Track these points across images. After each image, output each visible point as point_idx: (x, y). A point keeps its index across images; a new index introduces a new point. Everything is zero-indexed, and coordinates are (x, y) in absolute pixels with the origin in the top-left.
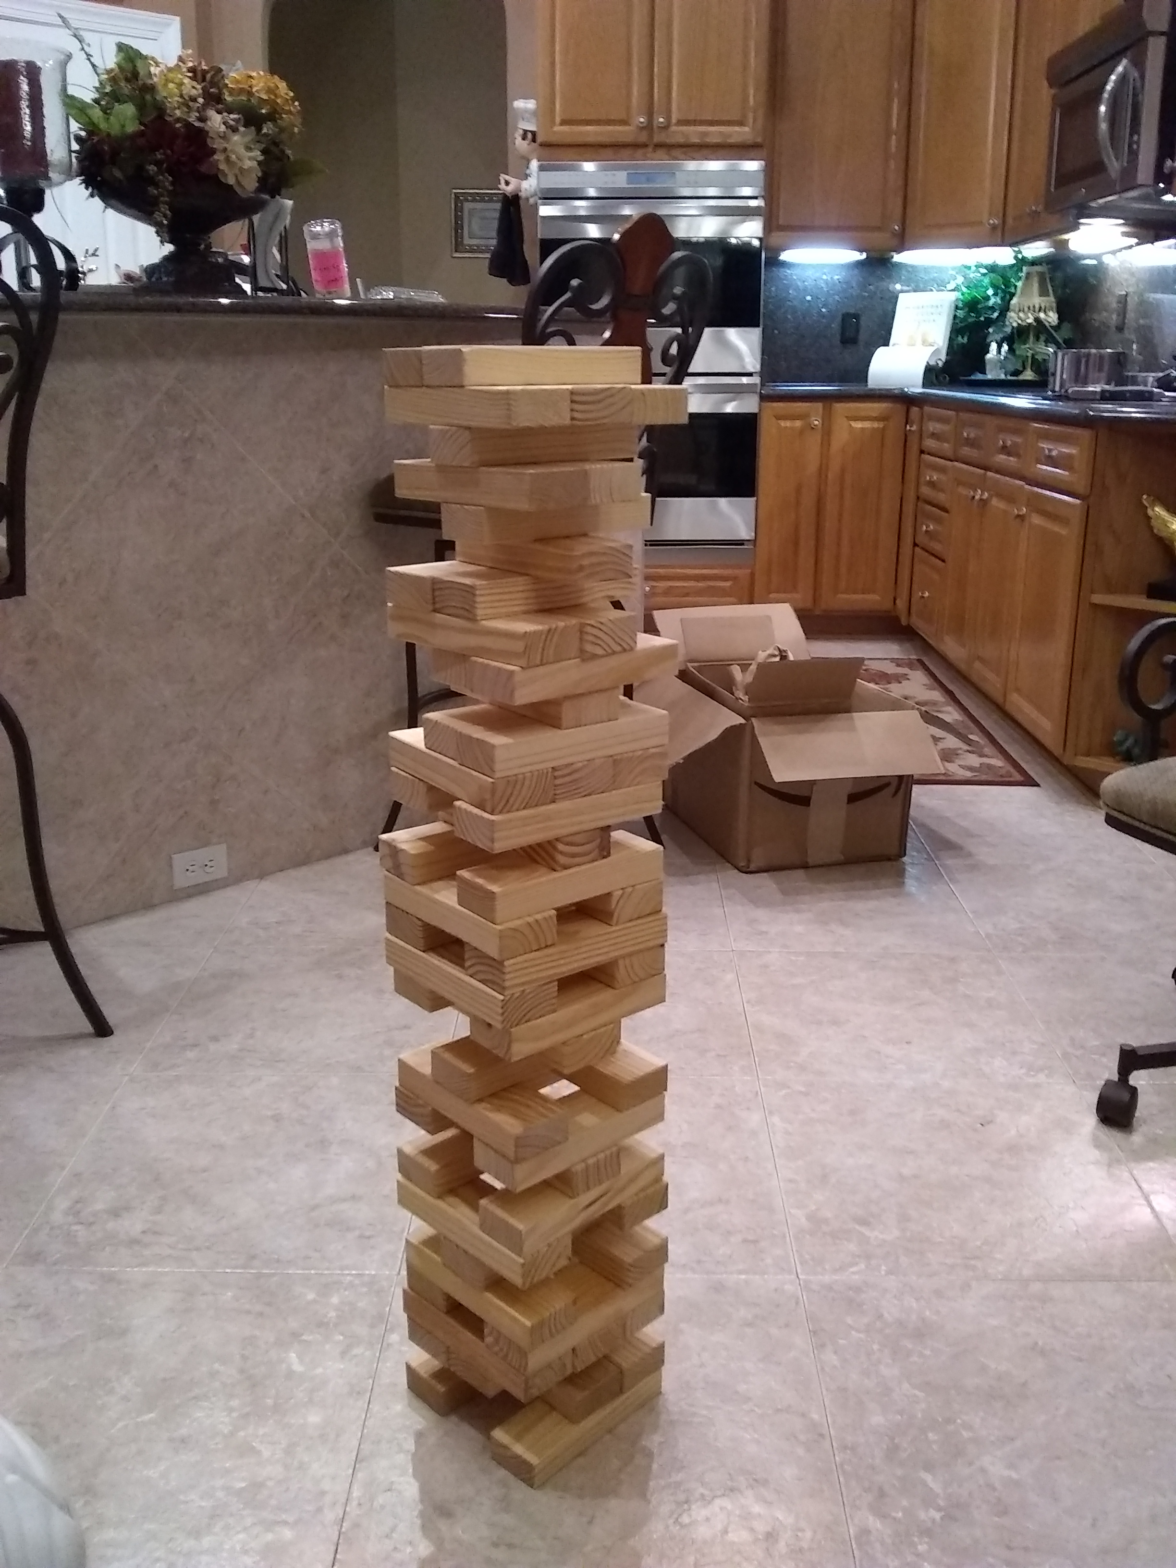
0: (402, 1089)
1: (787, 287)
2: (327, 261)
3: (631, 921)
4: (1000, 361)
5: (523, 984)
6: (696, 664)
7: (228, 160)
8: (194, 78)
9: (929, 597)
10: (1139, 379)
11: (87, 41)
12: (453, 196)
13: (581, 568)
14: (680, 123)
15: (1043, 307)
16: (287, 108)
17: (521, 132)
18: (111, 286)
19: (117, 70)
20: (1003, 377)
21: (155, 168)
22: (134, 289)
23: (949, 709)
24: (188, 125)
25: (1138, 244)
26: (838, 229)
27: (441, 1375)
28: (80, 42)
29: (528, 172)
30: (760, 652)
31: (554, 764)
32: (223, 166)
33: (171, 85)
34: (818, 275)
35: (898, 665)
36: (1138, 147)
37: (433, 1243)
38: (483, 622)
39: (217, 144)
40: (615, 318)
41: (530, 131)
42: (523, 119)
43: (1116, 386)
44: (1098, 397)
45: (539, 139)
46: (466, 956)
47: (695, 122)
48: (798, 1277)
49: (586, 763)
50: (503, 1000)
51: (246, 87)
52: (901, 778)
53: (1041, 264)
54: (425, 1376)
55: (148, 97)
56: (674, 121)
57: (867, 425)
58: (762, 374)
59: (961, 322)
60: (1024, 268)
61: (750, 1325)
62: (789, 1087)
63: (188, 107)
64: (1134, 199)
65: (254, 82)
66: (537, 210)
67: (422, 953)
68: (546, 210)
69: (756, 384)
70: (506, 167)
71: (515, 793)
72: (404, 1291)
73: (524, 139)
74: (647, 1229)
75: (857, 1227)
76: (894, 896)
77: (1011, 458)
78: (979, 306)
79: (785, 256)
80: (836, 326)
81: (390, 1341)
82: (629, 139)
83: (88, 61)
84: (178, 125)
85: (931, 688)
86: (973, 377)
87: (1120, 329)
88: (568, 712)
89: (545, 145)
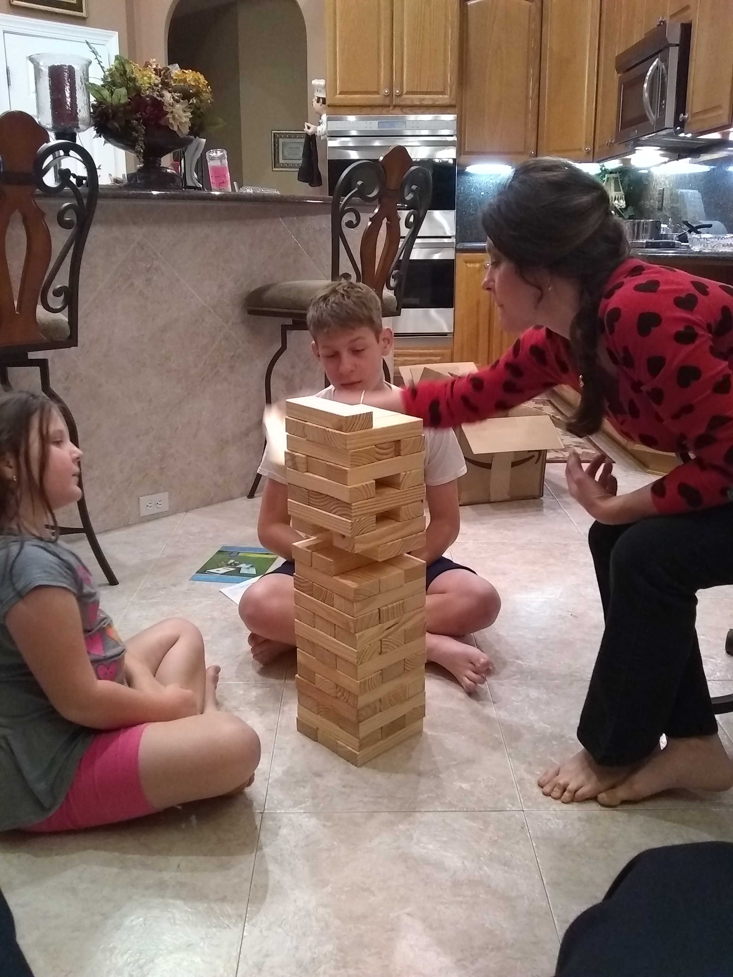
1: (470, 187)
2: (219, 172)
7: (174, 118)
8: (156, 74)
10: (669, 236)
11: (99, 55)
12: (273, 135)
14: (408, 93)
15: (617, 197)
16: (205, 90)
17: (316, 98)
18: (107, 185)
19: (115, 69)
21: (136, 122)
22: (120, 188)
24: (154, 99)
25: (669, 161)
26: (499, 153)
28: (96, 55)
29: (320, 121)
32: (171, 121)
33: (145, 78)
34: (487, 180)
36: (665, 107)
39: (169, 109)
41: (322, 98)
42: (317, 91)
43: (655, 239)
44: (644, 246)
45: (328, 102)
47: (417, 93)
51: (183, 78)
52: (539, 452)
53: (616, 173)
55: (132, 84)
56: (404, 92)
58: (456, 237)
60: (606, 175)
63: (153, 89)
64: (664, 135)
65: (187, 76)
66: (326, 144)
68: (332, 143)
69: (453, 243)
73: (318, 102)
76: (536, 516)
79: (468, 169)
82: (379, 102)
83: (99, 65)
84: (148, 99)
87: (660, 209)
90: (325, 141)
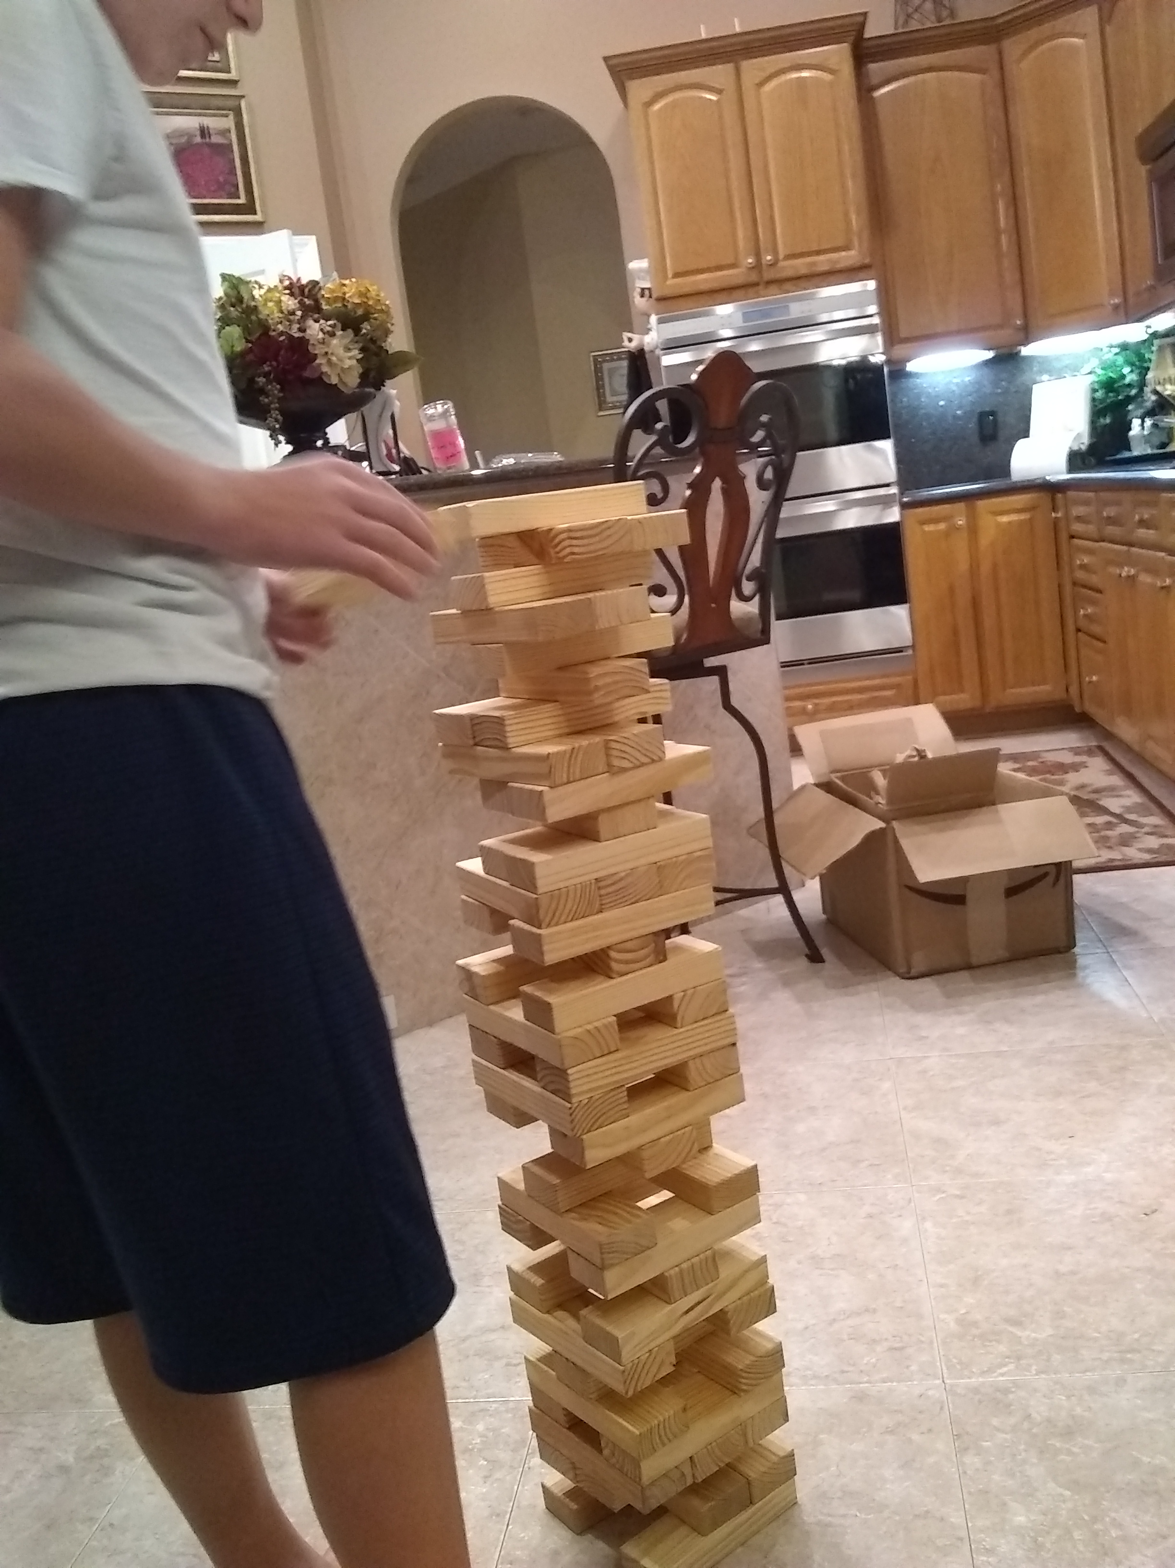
0: (503, 1207)
1: (918, 396)
2: (443, 440)
3: (696, 1022)
4: (1144, 436)
5: (591, 1090)
6: (839, 774)
7: (329, 362)
8: (292, 294)
9: (1098, 682)
12: (592, 359)
13: (597, 689)
14: (788, 257)
16: (379, 308)
17: (639, 290)
19: (225, 298)
20: (1149, 451)
21: (264, 380)
23: (1129, 792)
24: (290, 337)
26: (959, 332)
27: (571, 1494)
29: (649, 326)
30: (898, 755)
31: (595, 876)
32: (325, 369)
33: (270, 304)
34: (948, 380)
35: (1076, 754)
37: (546, 1359)
38: (514, 749)
39: (318, 350)
40: (703, 453)
41: (649, 289)
42: (639, 278)
45: (654, 296)
46: (538, 1069)
47: (802, 255)
48: (943, 1381)
49: (629, 871)
50: (570, 1108)
51: (340, 295)
52: (1058, 865)
54: (560, 1494)
55: (253, 317)
56: (781, 257)
57: (1014, 517)
58: (899, 483)
59: (1101, 404)
60: (1156, 341)
61: (892, 1432)
62: (944, 1192)
63: (289, 321)
65: (346, 289)
66: (660, 362)
67: (502, 1071)
68: (667, 360)
69: (895, 494)
70: (631, 324)
71: (561, 907)
72: (530, 1410)
73: (642, 296)
74: (758, 1333)
75: (1011, 1329)
76: (1063, 988)
77: (1151, 532)
78: (1116, 385)
79: (910, 367)
80: (972, 425)
81: (531, 1464)
82: (740, 280)
84: (282, 338)
85: (1110, 773)
86: (1118, 456)
88: (604, 825)
89: (661, 299)
90: (658, 359)
